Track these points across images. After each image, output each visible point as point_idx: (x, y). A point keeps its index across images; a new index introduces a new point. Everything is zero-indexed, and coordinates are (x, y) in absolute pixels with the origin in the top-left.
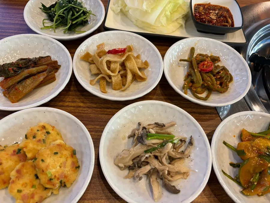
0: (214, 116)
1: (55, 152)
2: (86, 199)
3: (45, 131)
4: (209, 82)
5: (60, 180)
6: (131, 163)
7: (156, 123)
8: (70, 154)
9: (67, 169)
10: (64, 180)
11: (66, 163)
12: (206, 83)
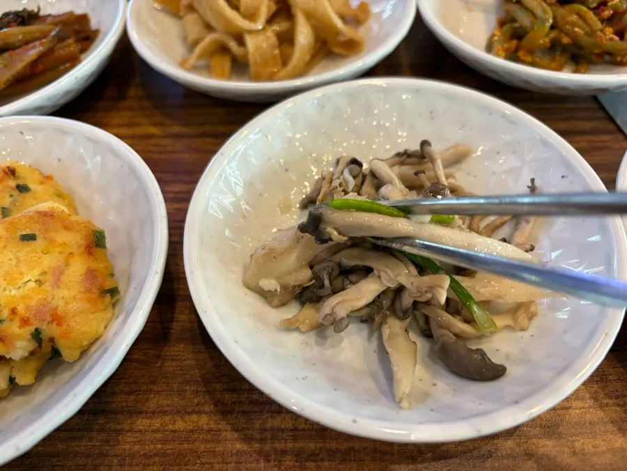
0: (606, 138)
1: (24, 233)
2: (141, 413)
3: (12, 183)
4: (576, 29)
5: (32, 329)
6: (305, 275)
7: (398, 155)
8: (83, 242)
9: (64, 293)
10: (49, 330)
11: (62, 273)
12: (567, 35)
